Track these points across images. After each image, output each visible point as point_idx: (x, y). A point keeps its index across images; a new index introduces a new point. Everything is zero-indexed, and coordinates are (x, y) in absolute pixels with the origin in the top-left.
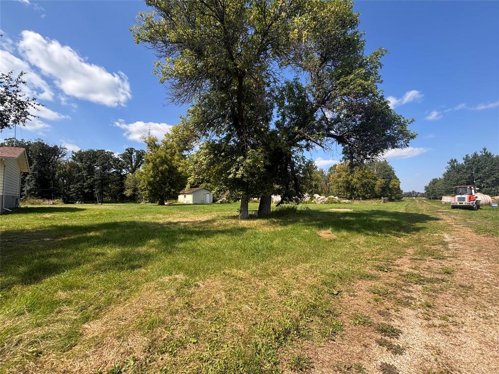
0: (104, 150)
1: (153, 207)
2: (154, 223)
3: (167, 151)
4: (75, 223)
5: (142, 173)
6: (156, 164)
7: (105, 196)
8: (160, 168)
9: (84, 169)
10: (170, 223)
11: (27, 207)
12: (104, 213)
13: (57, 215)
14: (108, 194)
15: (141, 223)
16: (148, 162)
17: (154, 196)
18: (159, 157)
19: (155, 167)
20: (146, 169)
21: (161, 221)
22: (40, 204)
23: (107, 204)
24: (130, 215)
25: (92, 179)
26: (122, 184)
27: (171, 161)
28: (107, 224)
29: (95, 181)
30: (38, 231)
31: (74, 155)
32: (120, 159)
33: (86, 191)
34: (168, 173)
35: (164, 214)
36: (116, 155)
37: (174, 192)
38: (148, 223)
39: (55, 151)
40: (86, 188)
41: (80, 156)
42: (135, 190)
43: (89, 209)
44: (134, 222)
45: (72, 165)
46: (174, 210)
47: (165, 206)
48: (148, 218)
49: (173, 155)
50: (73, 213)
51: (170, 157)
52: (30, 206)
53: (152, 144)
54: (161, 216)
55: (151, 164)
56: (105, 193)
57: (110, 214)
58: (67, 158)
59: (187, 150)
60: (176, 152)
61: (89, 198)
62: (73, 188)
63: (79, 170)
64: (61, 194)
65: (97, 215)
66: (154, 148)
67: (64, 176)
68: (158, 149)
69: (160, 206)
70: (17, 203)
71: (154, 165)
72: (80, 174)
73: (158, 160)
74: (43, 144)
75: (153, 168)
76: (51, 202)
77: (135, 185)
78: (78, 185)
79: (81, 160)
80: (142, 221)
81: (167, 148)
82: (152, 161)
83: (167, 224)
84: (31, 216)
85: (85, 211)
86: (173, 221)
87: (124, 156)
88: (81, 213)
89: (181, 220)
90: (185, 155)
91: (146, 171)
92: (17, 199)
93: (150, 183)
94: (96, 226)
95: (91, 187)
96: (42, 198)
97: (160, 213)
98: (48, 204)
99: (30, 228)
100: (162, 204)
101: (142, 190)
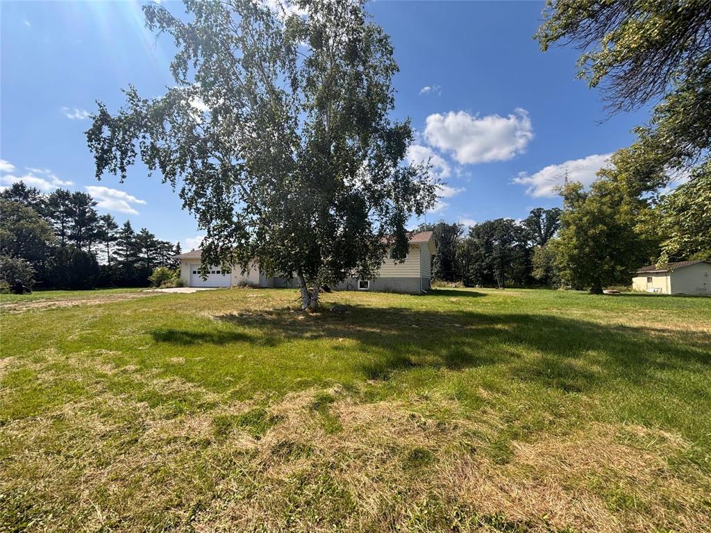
0: (502, 219)
1: (580, 296)
2: (589, 323)
3: (604, 200)
4: (479, 310)
5: (559, 243)
6: (582, 227)
7: (507, 279)
8: (591, 231)
9: (482, 245)
10: (623, 328)
11: (436, 290)
12: (509, 301)
13: (462, 299)
14: (510, 276)
15: (565, 320)
16: (567, 224)
17: (580, 278)
18: (588, 213)
19: (581, 230)
20: (565, 236)
21: (603, 322)
22: (445, 286)
23: (510, 289)
24: (545, 306)
25: (491, 257)
26: (528, 262)
27: (611, 216)
28: (515, 316)
29: (494, 259)
30: (448, 315)
31: (471, 231)
32: (523, 227)
33: (485, 272)
34: (607, 238)
35: (605, 309)
36: (517, 223)
37: (621, 272)
38: (578, 322)
39: (454, 230)
40: (485, 269)
41: (476, 231)
42: (548, 269)
43: (491, 295)
44: (553, 318)
45: (470, 243)
46: (627, 304)
47: (605, 297)
48: (575, 314)
49: (615, 204)
50: (475, 299)
51: (609, 211)
52: (438, 288)
53: (574, 195)
54: (599, 313)
55: (573, 227)
56: (506, 275)
57: (516, 302)
58: (464, 236)
59: (648, 189)
60: (622, 199)
61: (489, 282)
62: (472, 269)
63: (477, 248)
64: (462, 276)
65: (501, 303)
66: (578, 201)
67: (463, 255)
68: (585, 199)
69: (594, 296)
70: (430, 286)
71: (578, 228)
72: (478, 252)
73: (585, 219)
74: (445, 224)
75: (577, 233)
76: (454, 285)
77: (548, 263)
78: (476, 266)
79: (478, 235)
80: (566, 317)
81: (603, 196)
82: (574, 222)
83: (615, 328)
84: (441, 298)
85: (487, 297)
86: (628, 324)
87: (529, 222)
88: (483, 299)
89: (648, 324)
90: (646, 200)
91: (564, 239)
92: (429, 282)
93: (572, 258)
94: (502, 318)
95: (490, 267)
96: (446, 280)
97: (596, 307)
98: (451, 287)
99: (442, 311)
100: (598, 291)
101: (560, 270)
